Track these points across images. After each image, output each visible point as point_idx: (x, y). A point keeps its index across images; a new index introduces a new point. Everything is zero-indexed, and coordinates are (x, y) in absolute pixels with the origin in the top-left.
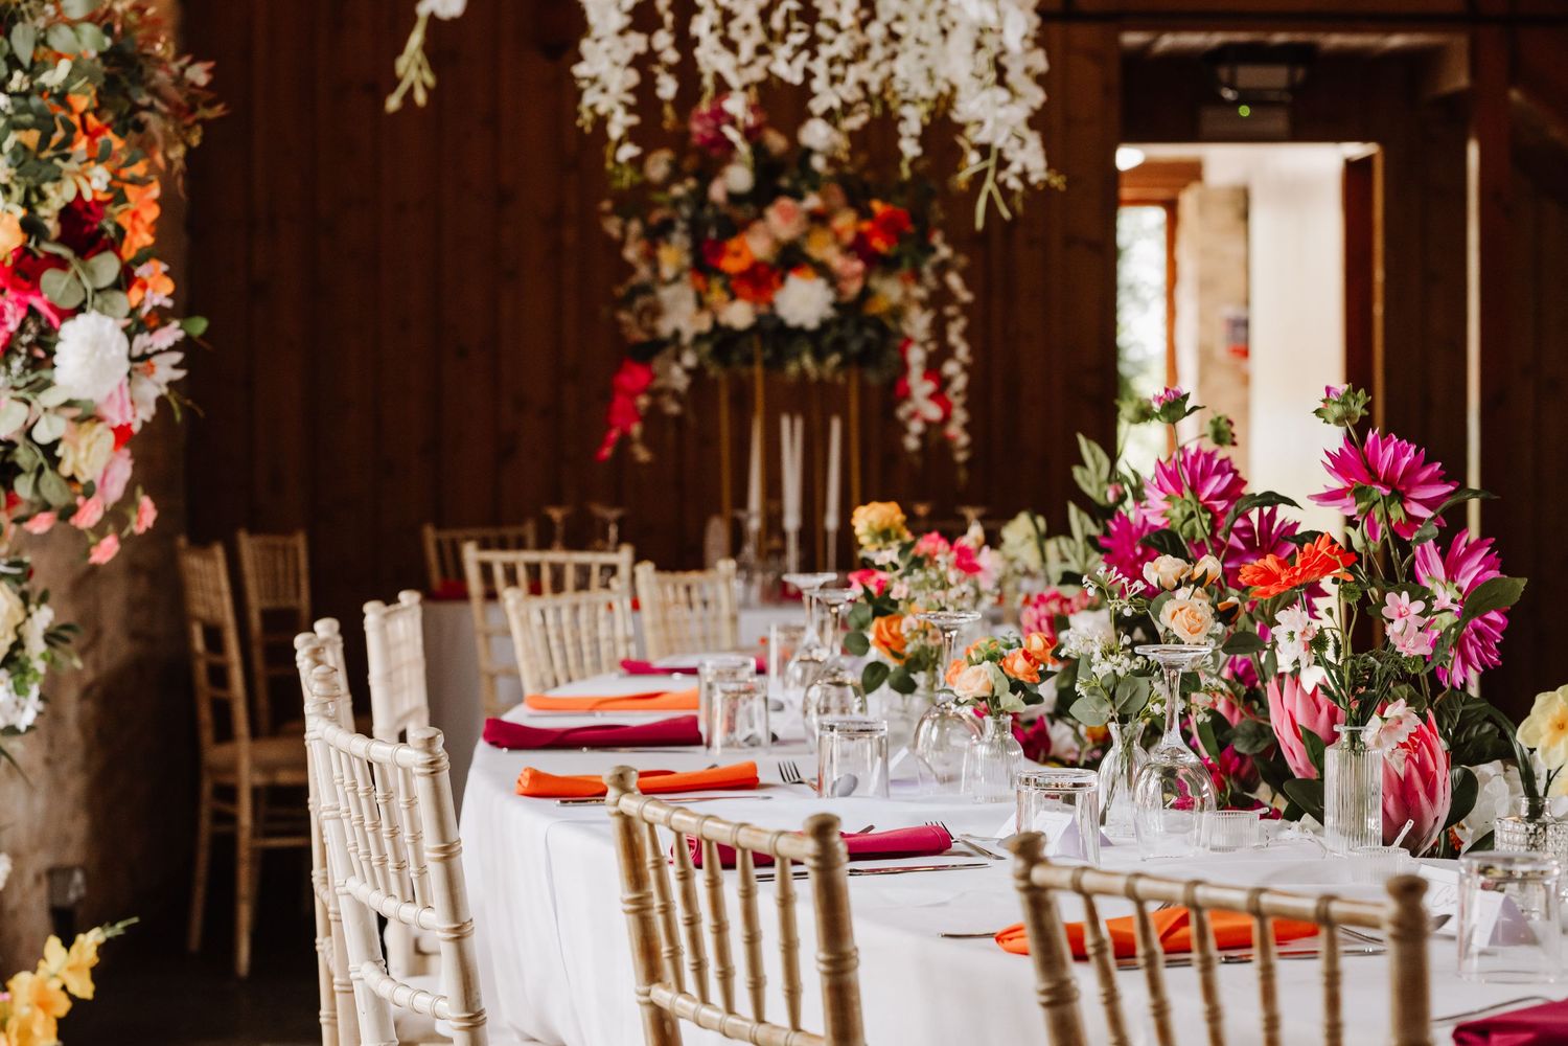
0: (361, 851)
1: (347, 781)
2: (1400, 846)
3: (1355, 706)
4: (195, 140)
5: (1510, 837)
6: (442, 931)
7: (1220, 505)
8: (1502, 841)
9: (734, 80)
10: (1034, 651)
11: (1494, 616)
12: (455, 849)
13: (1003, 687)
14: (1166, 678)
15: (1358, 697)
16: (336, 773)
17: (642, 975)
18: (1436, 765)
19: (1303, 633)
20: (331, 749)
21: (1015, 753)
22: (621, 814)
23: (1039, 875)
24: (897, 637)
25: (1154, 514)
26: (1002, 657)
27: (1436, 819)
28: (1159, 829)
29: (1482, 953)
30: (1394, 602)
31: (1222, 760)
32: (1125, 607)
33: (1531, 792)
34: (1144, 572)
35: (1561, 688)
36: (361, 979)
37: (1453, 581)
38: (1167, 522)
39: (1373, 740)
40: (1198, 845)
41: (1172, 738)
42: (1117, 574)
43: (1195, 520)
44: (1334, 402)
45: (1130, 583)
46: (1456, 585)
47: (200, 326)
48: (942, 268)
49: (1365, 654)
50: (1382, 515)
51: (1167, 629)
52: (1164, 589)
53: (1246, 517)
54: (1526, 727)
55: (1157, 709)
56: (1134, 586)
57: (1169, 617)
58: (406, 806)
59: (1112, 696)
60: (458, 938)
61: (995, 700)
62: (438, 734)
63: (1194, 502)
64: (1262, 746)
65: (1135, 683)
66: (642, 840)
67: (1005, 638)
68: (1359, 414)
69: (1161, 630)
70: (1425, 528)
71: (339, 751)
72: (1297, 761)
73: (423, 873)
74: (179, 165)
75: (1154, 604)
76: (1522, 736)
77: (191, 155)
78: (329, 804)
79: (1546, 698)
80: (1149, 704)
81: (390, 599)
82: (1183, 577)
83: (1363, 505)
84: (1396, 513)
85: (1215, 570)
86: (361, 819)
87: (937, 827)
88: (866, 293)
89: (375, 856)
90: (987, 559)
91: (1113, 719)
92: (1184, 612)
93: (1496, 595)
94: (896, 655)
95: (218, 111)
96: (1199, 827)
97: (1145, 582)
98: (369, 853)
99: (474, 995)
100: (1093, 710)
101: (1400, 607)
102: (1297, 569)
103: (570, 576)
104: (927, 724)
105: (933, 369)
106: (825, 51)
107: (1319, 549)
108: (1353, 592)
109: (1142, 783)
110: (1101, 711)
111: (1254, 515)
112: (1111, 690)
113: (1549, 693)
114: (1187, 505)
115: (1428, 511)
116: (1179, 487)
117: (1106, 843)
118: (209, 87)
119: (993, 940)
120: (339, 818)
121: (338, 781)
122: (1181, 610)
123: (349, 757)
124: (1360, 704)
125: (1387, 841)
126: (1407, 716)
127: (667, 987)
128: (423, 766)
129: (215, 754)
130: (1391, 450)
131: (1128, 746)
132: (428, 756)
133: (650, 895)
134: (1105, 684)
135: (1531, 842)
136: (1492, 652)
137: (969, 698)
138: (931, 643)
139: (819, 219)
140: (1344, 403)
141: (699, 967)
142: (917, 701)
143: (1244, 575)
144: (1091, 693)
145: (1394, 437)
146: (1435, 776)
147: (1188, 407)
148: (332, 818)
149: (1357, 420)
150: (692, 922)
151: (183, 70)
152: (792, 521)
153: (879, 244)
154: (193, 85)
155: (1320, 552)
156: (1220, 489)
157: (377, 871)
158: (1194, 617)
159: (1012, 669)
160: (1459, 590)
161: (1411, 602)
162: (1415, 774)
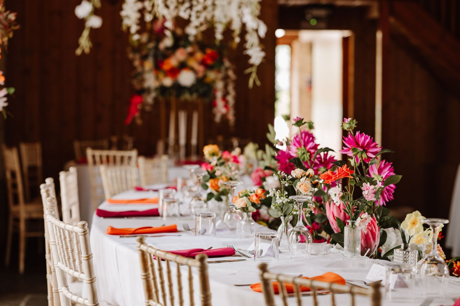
0: (62, 255)
1: (58, 235)
2: (366, 256)
3: (353, 214)
4: (11, 35)
5: (398, 255)
6: (87, 280)
7: (312, 151)
8: (396, 256)
9: (168, 17)
10: (259, 194)
11: (392, 185)
12: (91, 257)
13: (249, 205)
14: (298, 205)
15: (354, 212)
16: (55, 232)
17: (147, 297)
18: (376, 231)
19: (339, 194)
20: (54, 225)
21: (252, 223)
22: (141, 250)
23: (266, 275)
24: (217, 185)
25: (293, 153)
26: (249, 196)
27: (375, 246)
28: (295, 247)
29: (393, 290)
30: (365, 186)
31: (313, 226)
32: (285, 183)
33: (404, 241)
34: (291, 173)
35: (414, 212)
36: (62, 292)
37: (380, 175)
38: (297, 156)
39: (358, 224)
40: (307, 253)
41: (300, 223)
42: (283, 173)
43: (305, 155)
44: (347, 123)
45: (287, 176)
46: (381, 176)
47: (12, 90)
48: (227, 69)
49: (356, 200)
50: (360, 156)
51: (298, 190)
52: (297, 179)
53: (320, 155)
54: (404, 223)
55: (295, 213)
56: (288, 177)
57: (299, 187)
58: (76, 244)
59: (282, 209)
60: (91, 283)
61: (247, 208)
62: (86, 223)
63: (305, 150)
64: (324, 221)
65: (289, 205)
66: (147, 258)
67: (250, 190)
68: (354, 127)
69: (296, 190)
70: (373, 160)
71: (56, 226)
72: (334, 226)
73: (81, 263)
74: (6, 43)
75: (294, 183)
76: (403, 226)
77: (10, 40)
78: (53, 241)
79: (410, 215)
80: (293, 212)
81: (67, 170)
82: (303, 175)
83: (355, 153)
84: (364, 156)
85: (312, 173)
86: (62, 246)
87: (231, 248)
88: (205, 77)
89: (66, 257)
90: (241, 159)
91: (282, 216)
92: (303, 185)
93: (393, 180)
94: (217, 191)
95: (17, 27)
96: (308, 248)
97: (292, 176)
98: (65, 256)
99: (96, 299)
100: (276, 213)
101: (367, 187)
102: (337, 175)
103: (118, 159)
104: (227, 214)
105: (224, 98)
106: (195, 9)
107: (343, 169)
108: (353, 182)
109: (291, 236)
110: (278, 213)
111: (322, 154)
112: (282, 207)
113: (410, 214)
114: (303, 151)
115: (373, 155)
116: (300, 145)
117: (280, 252)
118: (16, 20)
119: (249, 287)
120: (56, 245)
121: (55, 234)
122: (302, 184)
123: (59, 228)
124: (355, 214)
125: (362, 254)
126: (368, 218)
127: (154, 301)
128: (82, 232)
129: (13, 209)
130: (363, 138)
131: (286, 223)
132: (83, 230)
133: (149, 274)
134: (280, 205)
135: (405, 256)
136: (391, 196)
137: (240, 207)
138: (227, 188)
139: (191, 55)
140: (350, 124)
141: (164, 296)
142: (222, 204)
143: (322, 176)
144: (276, 208)
145: (364, 134)
146: (375, 234)
147: (303, 122)
148: (53, 245)
149: (353, 129)
150: (162, 283)
151: (7, 16)
152: (182, 141)
153: (209, 62)
154: (10, 20)
155: (344, 170)
156: (312, 146)
157: (67, 262)
158: (306, 187)
159: (252, 199)
160: (382, 178)
161: (370, 185)
162: (370, 233)
